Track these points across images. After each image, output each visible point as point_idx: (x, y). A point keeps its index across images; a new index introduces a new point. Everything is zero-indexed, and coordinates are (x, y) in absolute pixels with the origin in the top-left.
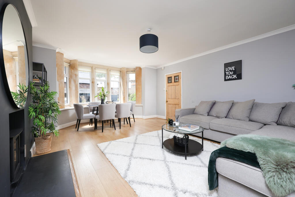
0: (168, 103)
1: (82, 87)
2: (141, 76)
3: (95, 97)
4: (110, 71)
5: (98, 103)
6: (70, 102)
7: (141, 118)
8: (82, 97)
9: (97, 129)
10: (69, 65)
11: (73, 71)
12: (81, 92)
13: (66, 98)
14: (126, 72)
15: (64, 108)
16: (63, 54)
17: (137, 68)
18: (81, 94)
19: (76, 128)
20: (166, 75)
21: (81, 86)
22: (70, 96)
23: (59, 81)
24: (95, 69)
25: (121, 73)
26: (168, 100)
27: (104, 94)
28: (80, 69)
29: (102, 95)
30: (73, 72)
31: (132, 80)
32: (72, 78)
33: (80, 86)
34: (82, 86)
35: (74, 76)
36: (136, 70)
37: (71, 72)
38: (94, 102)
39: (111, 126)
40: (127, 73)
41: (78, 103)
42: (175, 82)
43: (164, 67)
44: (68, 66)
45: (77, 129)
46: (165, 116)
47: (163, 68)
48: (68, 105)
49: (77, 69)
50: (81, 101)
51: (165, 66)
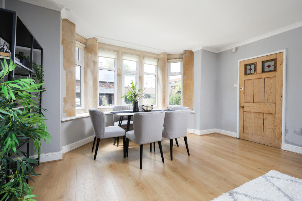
0: (246, 109)
1: (102, 87)
2: (193, 64)
3: (121, 98)
4: (143, 58)
5: (126, 107)
6: (86, 104)
7: (193, 133)
8: (103, 97)
9: (127, 156)
10: (84, 46)
11: (90, 55)
12: (102, 92)
13: (80, 99)
14: (167, 59)
15: (75, 115)
16: (74, 25)
17: (186, 52)
18: (101, 94)
19: (92, 151)
20: (240, 62)
21: (101, 85)
22: (86, 96)
23: (66, 69)
24: (122, 54)
25: (159, 61)
26: (246, 105)
27: (134, 94)
28: (100, 54)
29: (132, 95)
30: (90, 58)
31: (176, 72)
32: (88, 67)
33: (99, 85)
34: (103, 85)
35: (92, 64)
36: (184, 56)
37: (88, 58)
38: (120, 105)
39: (151, 151)
40: (168, 62)
41: (97, 107)
42: (263, 71)
43: (237, 49)
44: (83, 48)
45: (94, 154)
46: (236, 132)
47: (234, 50)
48: (82, 110)
49: (96, 54)
50: (101, 104)
51: (238, 46)
